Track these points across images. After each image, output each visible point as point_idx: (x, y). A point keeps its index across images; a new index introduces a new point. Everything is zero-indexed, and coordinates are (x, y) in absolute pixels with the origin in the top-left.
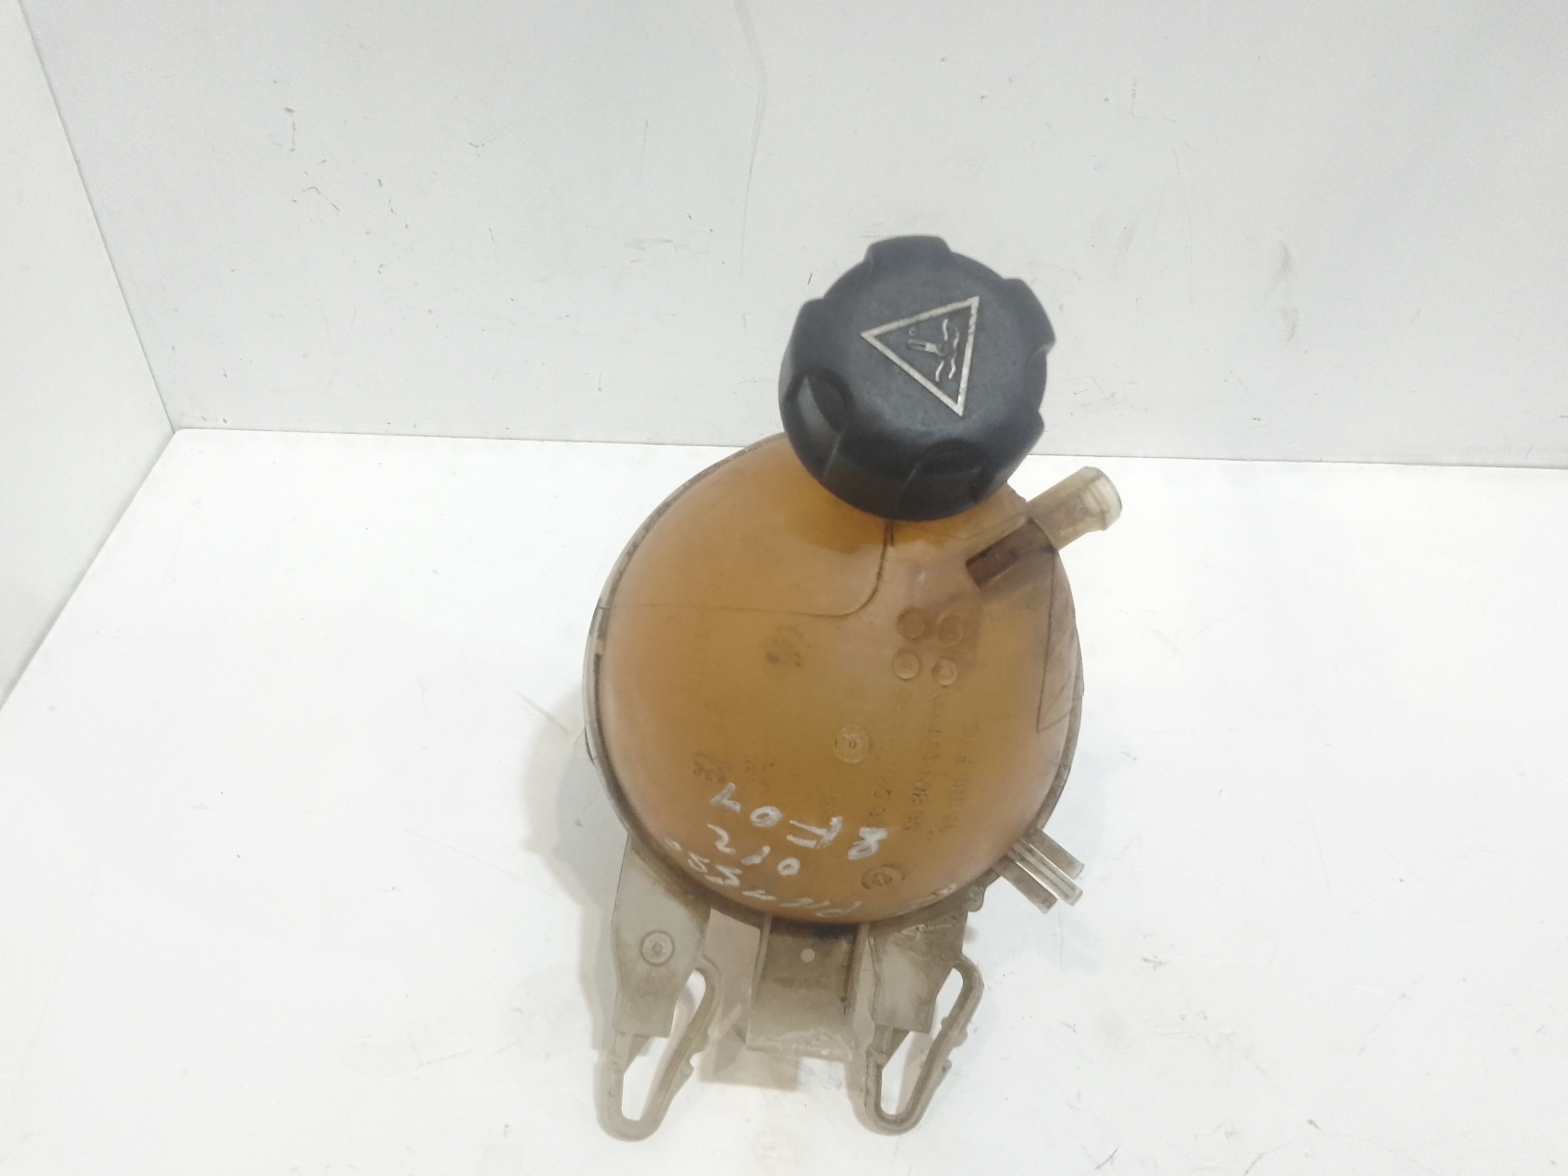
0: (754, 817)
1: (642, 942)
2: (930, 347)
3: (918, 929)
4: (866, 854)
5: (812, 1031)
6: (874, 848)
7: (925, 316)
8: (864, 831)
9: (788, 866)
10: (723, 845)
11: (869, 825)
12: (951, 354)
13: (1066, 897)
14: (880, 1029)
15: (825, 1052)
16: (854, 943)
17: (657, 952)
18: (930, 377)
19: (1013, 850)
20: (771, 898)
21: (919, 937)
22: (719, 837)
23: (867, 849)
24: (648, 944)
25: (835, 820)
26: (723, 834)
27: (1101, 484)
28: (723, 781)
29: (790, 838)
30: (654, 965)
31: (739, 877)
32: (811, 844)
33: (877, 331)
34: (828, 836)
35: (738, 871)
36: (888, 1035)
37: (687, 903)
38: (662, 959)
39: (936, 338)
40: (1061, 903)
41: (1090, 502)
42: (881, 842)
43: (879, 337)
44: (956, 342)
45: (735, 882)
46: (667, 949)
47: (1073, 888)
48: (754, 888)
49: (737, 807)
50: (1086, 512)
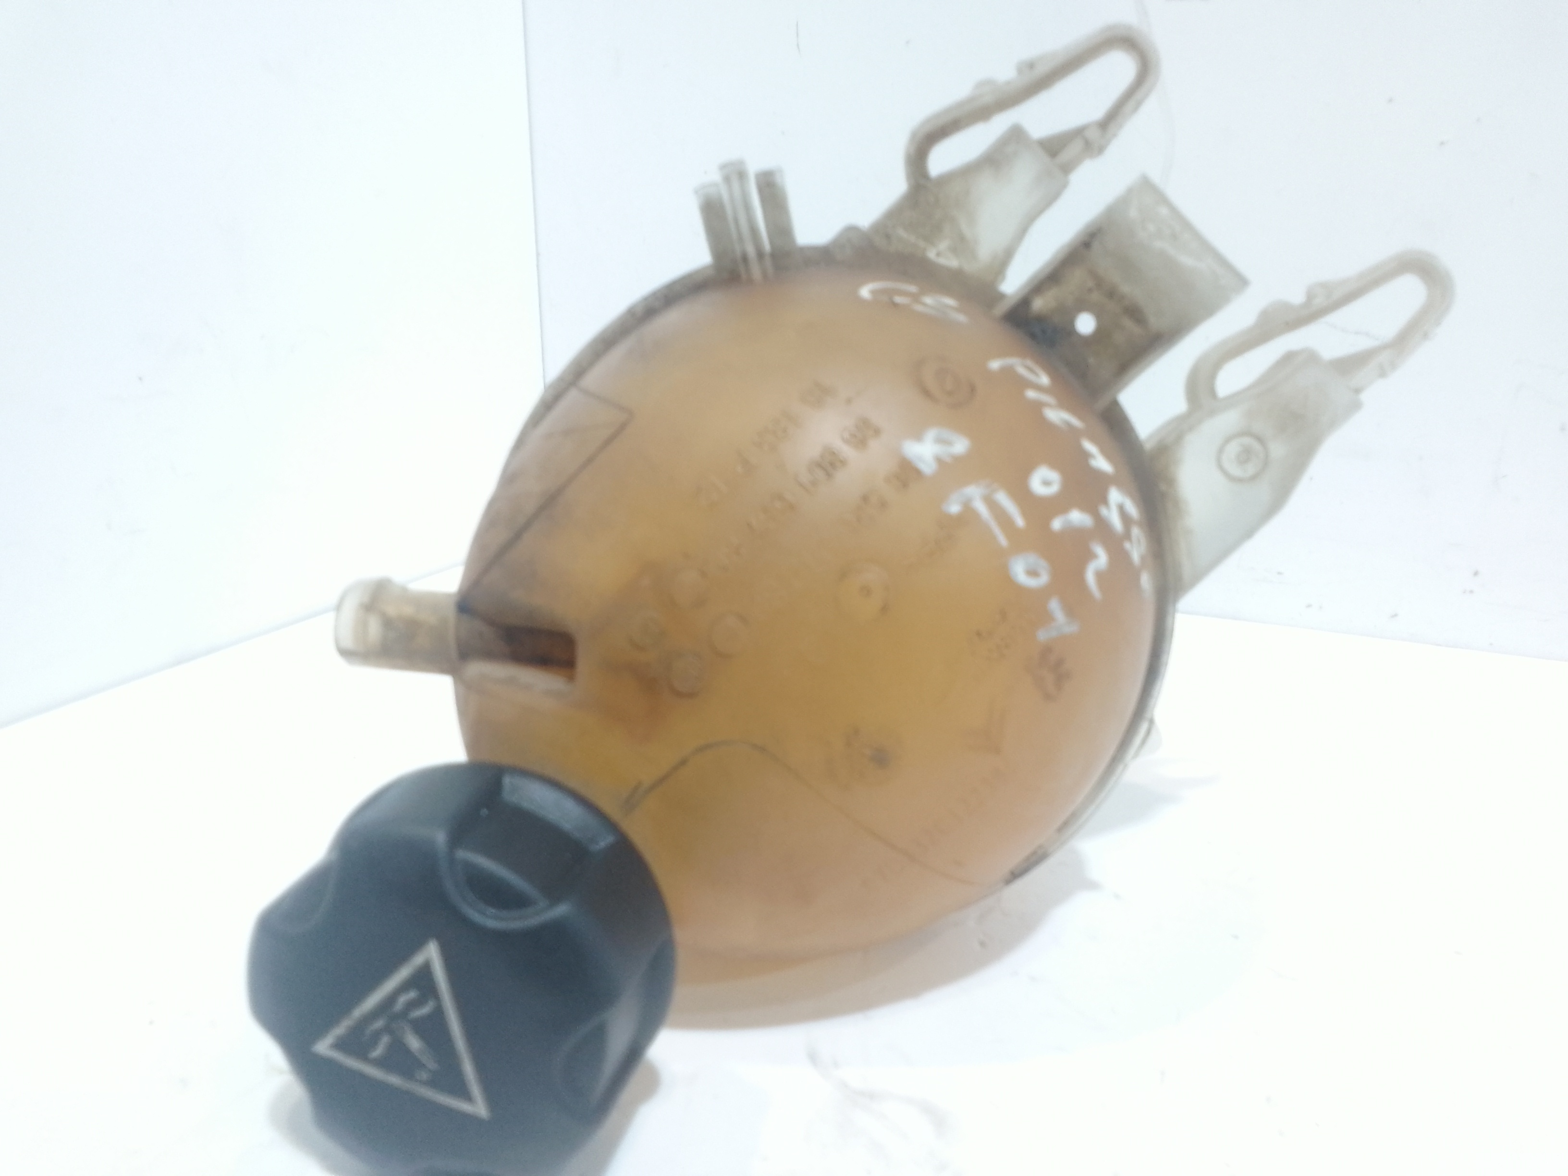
0: (1043, 579)
1: (1254, 478)
2: (414, 1043)
3: (938, 254)
4: (947, 434)
5: (1158, 244)
6: (931, 434)
7: (394, 1080)
8: (928, 466)
9: (1046, 483)
10: (1101, 559)
11: (918, 472)
12: (395, 1017)
13: (742, 175)
14: (1067, 169)
15: (1164, 211)
16: (1024, 302)
17: (1246, 455)
18: (439, 1012)
19: (765, 274)
20: (1089, 446)
21: (943, 245)
22: (1099, 575)
23: (939, 441)
24: (1251, 469)
25: (954, 508)
26: (1090, 577)
27: (348, 643)
28: (1047, 650)
29: (1020, 521)
30: (1260, 439)
31: (1105, 501)
32: (1003, 499)
33: (464, 1106)
34: (974, 493)
35: (1104, 511)
36: (1065, 156)
37: (1171, 482)
38: (1247, 440)
39: (398, 1048)
40: (754, 167)
41: (375, 629)
42: (918, 437)
43: (466, 1095)
44: (379, 1024)
45: (1115, 496)
46: (1233, 448)
47: (727, 179)
48: (1098, 475)
49: (1055, 606)
50: (388, 623)
